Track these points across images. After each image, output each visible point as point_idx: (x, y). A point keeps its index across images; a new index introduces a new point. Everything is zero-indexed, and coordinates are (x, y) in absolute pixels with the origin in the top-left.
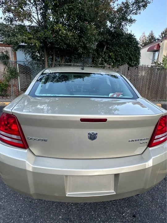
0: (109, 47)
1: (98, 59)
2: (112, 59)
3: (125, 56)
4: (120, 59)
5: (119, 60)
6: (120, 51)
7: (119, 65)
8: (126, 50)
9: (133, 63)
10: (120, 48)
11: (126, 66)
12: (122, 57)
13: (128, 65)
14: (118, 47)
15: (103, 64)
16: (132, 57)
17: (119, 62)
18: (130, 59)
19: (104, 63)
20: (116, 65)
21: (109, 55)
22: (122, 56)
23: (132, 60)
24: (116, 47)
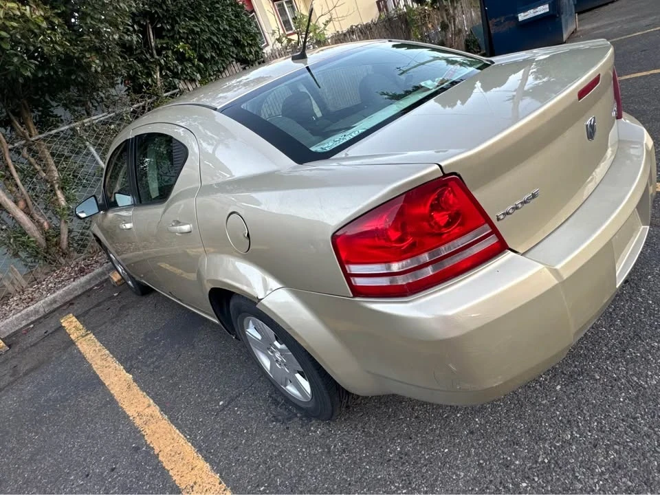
0: (162, 27)
1: (149, 75)
2: (190, 60)
3: (224, 40)
4: (214, 54)
5: (212, 56)
6: (201, 29)
7: (219, 71)
8: (217, 22)
9: (251, 52)
10: (197, 20)
11: (236, 68)
12: (215, 47)
13: (239, 64)
14: (191, 19)
15: (175, 88)
16: (239, 36)
17: (216, 63)
18: (237, 43)
19: (176, 81)
20: (210, 75)
21: (176, 53)
22: (214, 42)
23: (243, 47)
24: (185, 21)
